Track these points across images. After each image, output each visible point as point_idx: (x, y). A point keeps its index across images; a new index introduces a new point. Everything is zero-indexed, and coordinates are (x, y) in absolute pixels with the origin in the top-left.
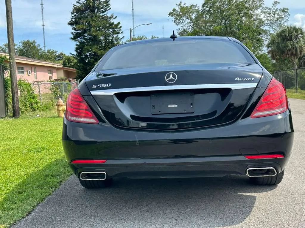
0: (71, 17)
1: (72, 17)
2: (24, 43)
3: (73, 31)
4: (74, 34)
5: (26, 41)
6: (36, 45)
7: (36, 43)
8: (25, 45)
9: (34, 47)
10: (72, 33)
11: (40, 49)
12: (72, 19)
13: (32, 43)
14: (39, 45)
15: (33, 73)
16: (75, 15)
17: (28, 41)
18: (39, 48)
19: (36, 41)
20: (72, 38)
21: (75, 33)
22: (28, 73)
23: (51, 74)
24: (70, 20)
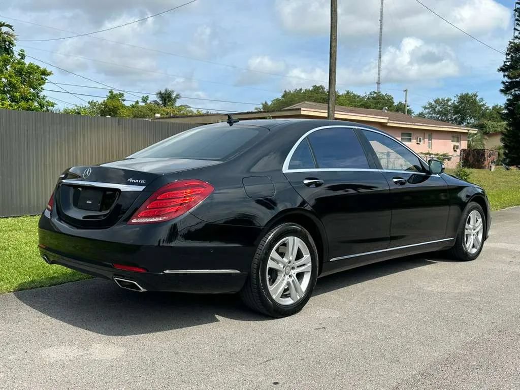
0: (505, 60)
1: (507, 59)
2: (460, 97)
3: (506, 79)
4: (506, 84)
5: (463, 94)
6: (478, 99)
7: (477, 96)
8: (462, 100)
9: (474, 102)
10: (503, 83)
11: (484, 105)
12: (505, 62)
13: (471, 97)
14: (482, 99)
15: (426, 140)
16: (512, 57)
17: (467, 95)
18: (481, 104)
19: (477, 94)
20: (502, 91)
21: (507, 82)
22: (417, 141)
23: (458, 141)
24: (502, 64)
